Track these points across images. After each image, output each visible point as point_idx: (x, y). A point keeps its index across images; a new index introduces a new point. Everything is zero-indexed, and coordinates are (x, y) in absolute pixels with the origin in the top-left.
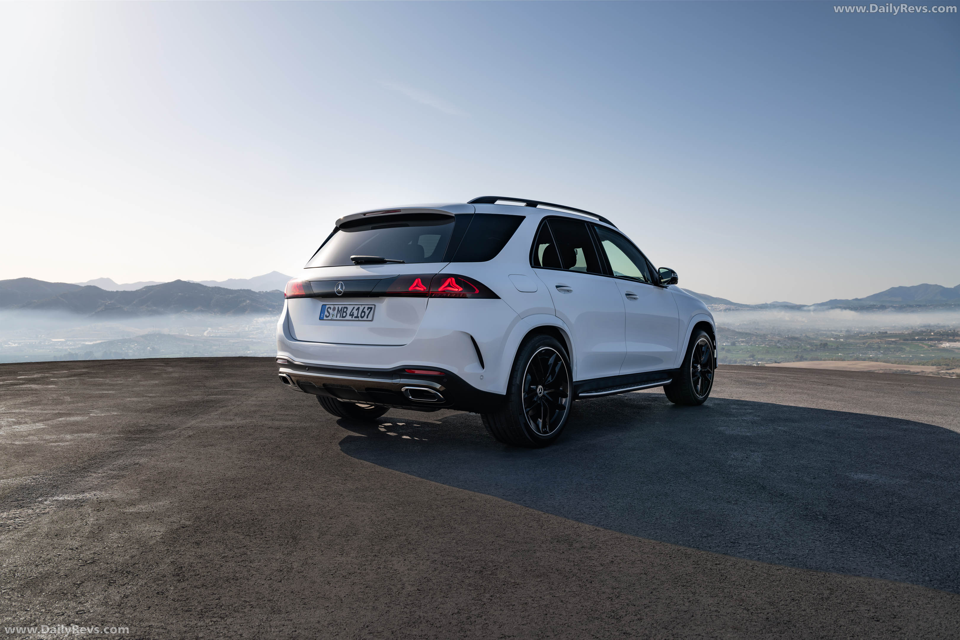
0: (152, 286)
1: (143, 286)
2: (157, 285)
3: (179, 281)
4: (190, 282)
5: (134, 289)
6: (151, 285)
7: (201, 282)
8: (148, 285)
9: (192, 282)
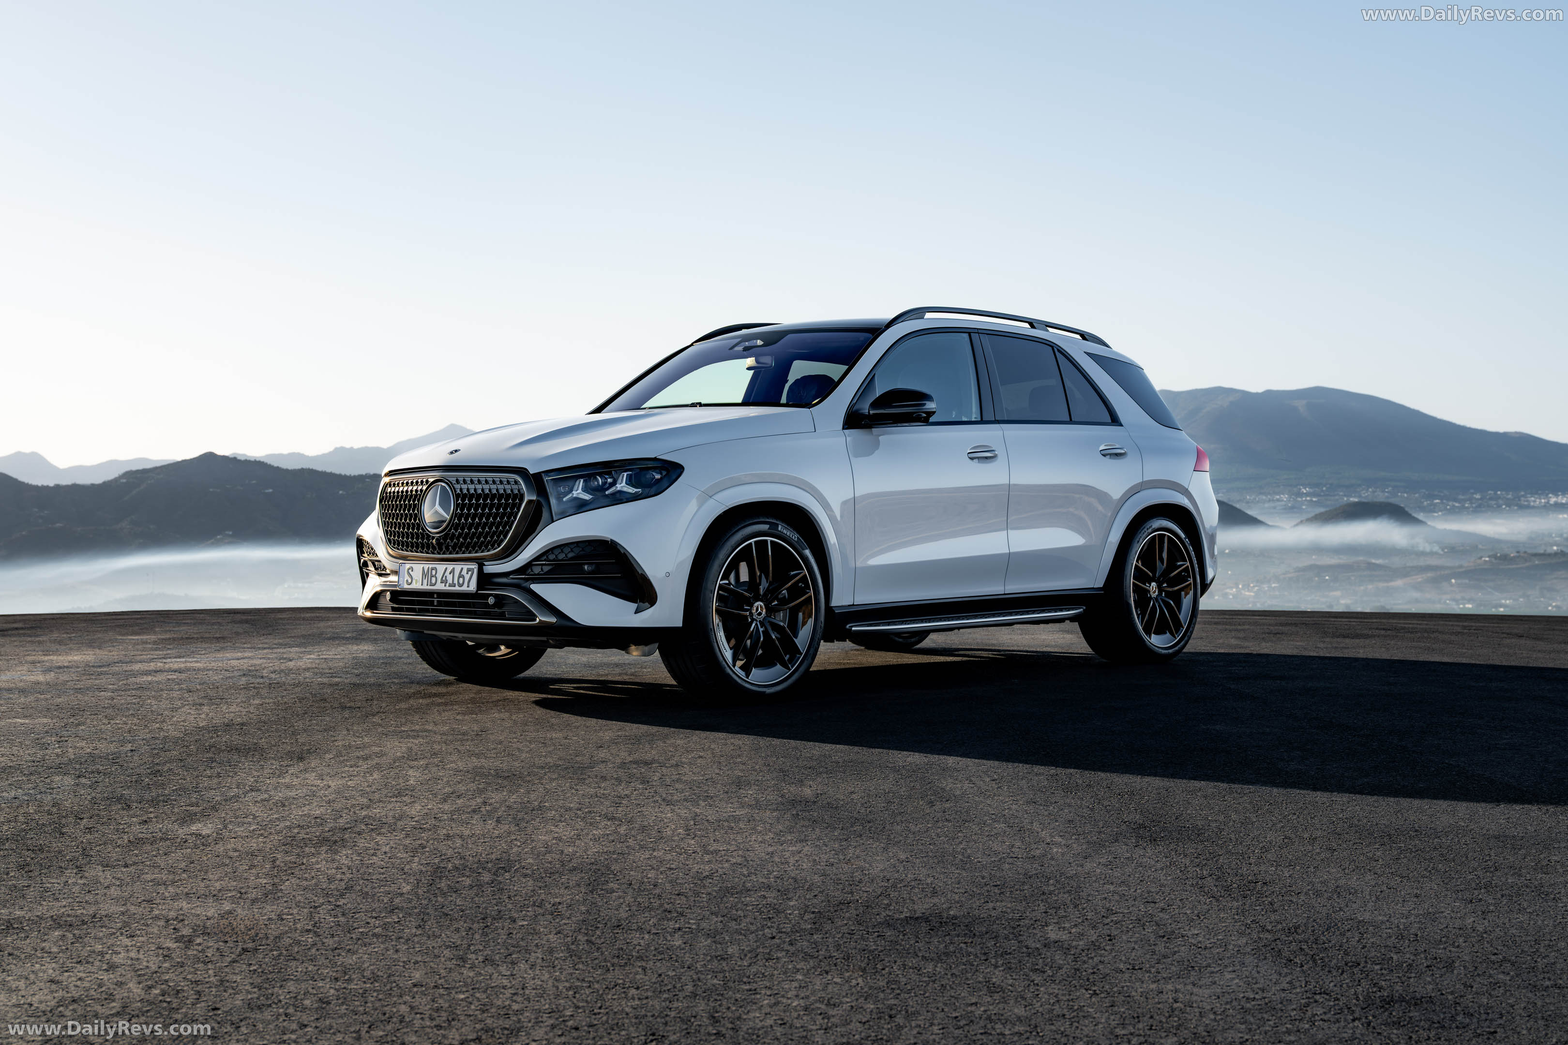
0: (144, 471)
1: (122, 471)
2: (156, 468)
3: (209, 457)
4: (239, 458)
5: (98, 480)
6: (140, 467)
7: (268, 456)
8: (134, 468)
9: (243, 459)
